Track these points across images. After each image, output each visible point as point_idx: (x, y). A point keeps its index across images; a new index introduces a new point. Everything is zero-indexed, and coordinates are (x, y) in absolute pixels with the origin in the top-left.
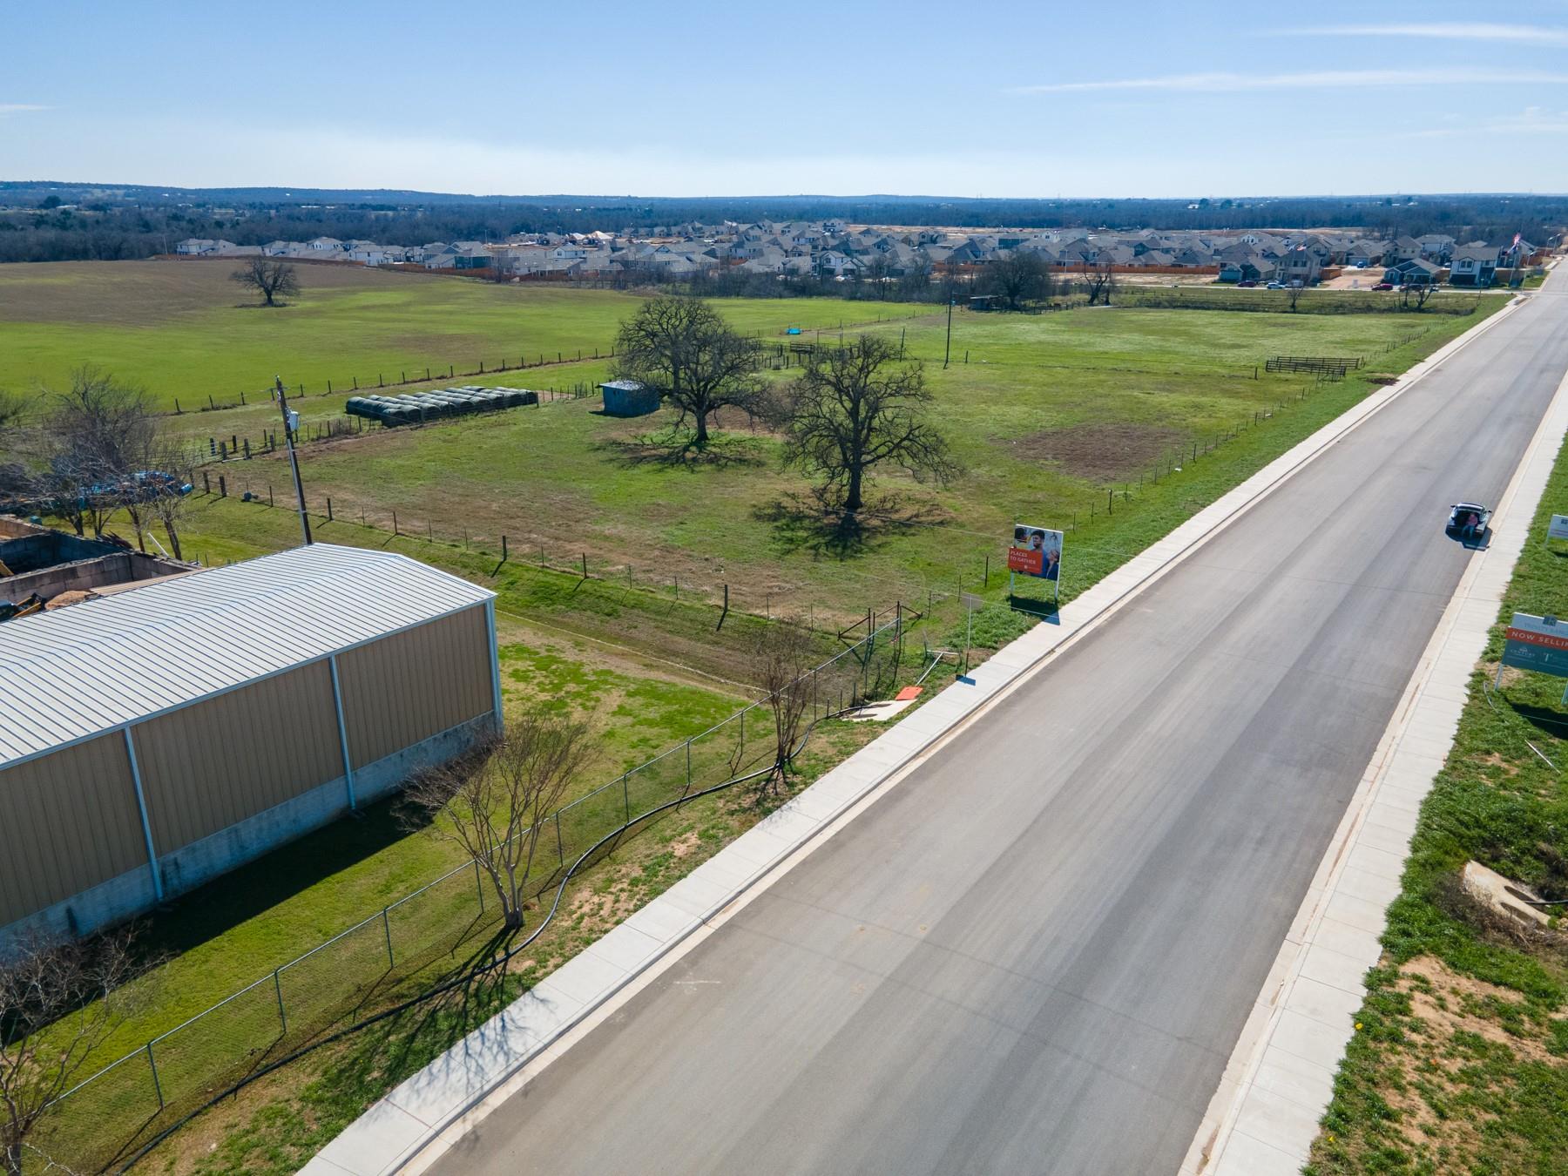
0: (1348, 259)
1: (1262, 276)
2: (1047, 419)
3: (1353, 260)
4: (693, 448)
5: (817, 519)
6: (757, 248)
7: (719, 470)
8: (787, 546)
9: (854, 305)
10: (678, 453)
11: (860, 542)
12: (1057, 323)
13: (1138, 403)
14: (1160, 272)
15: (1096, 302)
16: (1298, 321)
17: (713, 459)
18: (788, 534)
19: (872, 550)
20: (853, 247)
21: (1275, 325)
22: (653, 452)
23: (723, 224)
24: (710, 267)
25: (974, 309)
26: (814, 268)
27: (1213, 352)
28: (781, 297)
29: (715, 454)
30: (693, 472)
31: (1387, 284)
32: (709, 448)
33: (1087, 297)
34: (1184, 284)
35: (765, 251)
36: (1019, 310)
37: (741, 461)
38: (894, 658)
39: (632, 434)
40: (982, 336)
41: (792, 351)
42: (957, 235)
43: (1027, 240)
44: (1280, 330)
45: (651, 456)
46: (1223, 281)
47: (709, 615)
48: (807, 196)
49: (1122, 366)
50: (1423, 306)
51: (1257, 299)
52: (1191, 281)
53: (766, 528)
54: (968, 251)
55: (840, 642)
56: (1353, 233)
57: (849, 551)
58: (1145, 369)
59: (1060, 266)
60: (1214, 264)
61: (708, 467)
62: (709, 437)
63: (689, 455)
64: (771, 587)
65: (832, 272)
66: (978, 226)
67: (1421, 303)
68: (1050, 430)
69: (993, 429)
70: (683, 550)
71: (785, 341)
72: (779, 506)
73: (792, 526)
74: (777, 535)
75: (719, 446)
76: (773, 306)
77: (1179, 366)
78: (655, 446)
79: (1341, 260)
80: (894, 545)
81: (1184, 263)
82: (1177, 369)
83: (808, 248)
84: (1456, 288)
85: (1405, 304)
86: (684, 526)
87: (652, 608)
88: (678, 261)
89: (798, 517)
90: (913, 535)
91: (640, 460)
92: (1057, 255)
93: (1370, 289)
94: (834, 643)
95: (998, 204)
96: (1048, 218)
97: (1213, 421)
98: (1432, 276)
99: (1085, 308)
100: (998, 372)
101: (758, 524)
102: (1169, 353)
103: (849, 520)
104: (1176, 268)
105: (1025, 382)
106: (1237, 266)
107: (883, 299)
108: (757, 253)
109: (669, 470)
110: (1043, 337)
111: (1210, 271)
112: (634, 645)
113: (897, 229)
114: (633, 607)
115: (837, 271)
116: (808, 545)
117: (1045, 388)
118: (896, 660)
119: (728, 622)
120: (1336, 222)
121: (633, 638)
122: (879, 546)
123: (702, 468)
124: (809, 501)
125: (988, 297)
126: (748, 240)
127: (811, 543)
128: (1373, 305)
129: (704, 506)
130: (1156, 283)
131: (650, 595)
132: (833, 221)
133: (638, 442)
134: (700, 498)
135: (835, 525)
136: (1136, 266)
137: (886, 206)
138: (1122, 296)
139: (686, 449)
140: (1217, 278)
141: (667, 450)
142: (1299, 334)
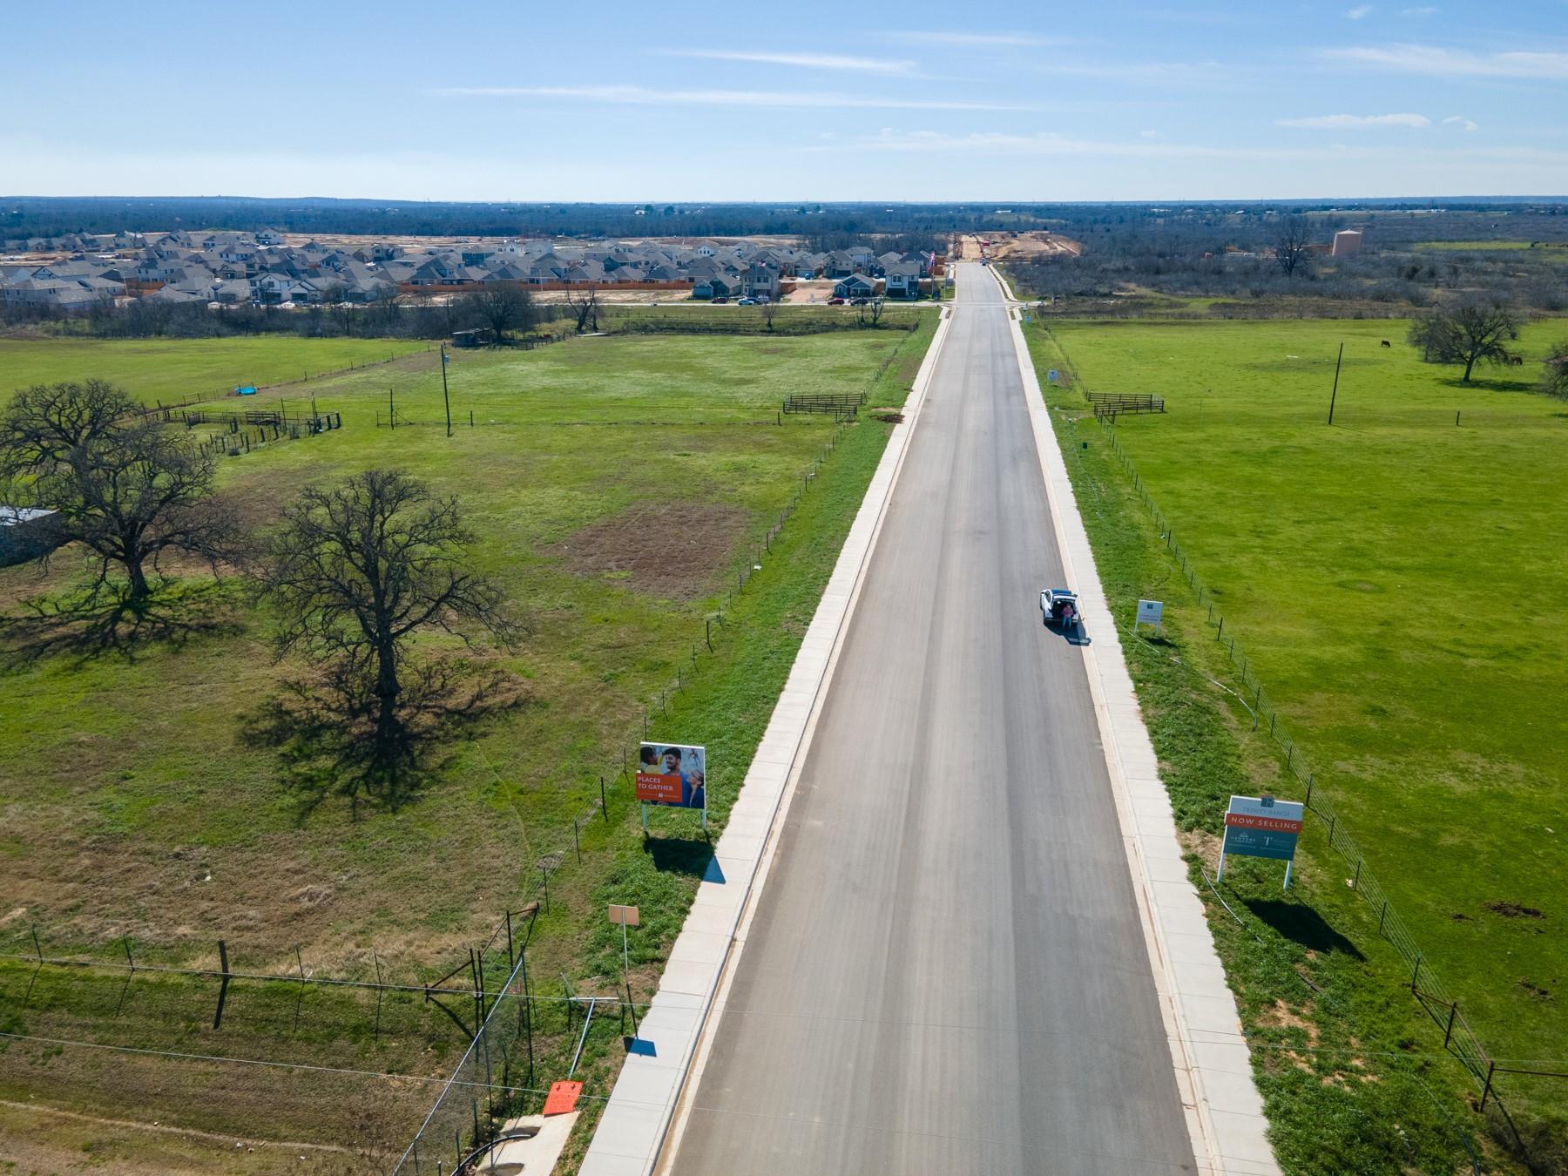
0: (796, 271)
1: (731, 292)
2: (592, 504)
3: (800, 273)
4: (128, 614)
5: (343, 729)
6: (176, 268)
7: (176, 653)
8: (305, 796)
9: (315, 343)
10: (103, 626)
11: (413, 765)
12: (556, 360)
13: (679, 469)
14: (634, 288)
15: (584, 328)
16: (786, 346)
17: (163, 633)
18: (302, 768)
19: (435, 780)
20: (297, 265)
21: (767, 352)
22: (62, 630)
23: (123, 236)
24: (116, 293)
25: (460, 346)
26: (254, 293)
27: (727, 391)
28: (219, 336)
29: (164, 620)
30: (132, 661)
31: (838, 297)
32: (154, 610)
33: (574, 323)
34: (661, 302)
35: (187, 271)
36: (509, 344)
37: (208, 629)
38: (522, 1021)
39: (23, 597)
40: (479, 384)
41: (249, 422)
42: (415, 247)
43: (492, 254)
44: (774, 359)
45: (57, 640)
46: (696, 297)
47: (197, 997)
48: (227, 198)
49: (643, 417)
50: (878, 322)
51: (735, 318)
52: (666, 298)
53: (265, 764)
54: (432, 269)
55: (431, 1005)
56: (789, 241)
57: (401, 789)
58: (668, 420)
59: (534, 284)
60: (682, 278)
61: (155, 649)
62: (151, 587)
63: (122, 629)
64: (295, 900)
65: (277, 298)
66: (433, 235)
67: (875, 319)
68: (599, 522)
69: (534, 528)
70: (133, 839)
71: (237, 407)
72: (279, 712)
73: (306, 751)
74: (286, 774)
75: (168, 604)
76: (212, 349)
77: (699, 412)
78: (66, 617)
79: (791, 272)
80: (463, 761)
81: (654, 279)
82: (699, 418)
83: (241, 267)
84: (893, 301)
85: (863, 320)
86: (129, 783)
87: (88, 1000)
88: (68, 289)
89: (314, 730)
90: (484, 735)
91: (36, 652)
92: (528, 272)
93: (826, 304)
94: (420, 1007)
95: (449, 209)
96: (505, 226)
97: (764, 488)
98: (872, 289)
99: (575, 339)
100: (514, 436)
101: (252, 756)
102: (684, 395)
103: (387, 721)
104: (647, 284)
105: (547, 449)
106: (707, 283)
107: (349, 333)
108: (175, 276)
109: (91, 664)
110: (547, 381)
111: (681, 286)
112: (61, 1096)
113: (344, 239)
114: (50, 1007)
115: (284, 297)
116: (338, 785)
117: (573, 456)
118: (526, 1025)
119: (235, 1003)
120: (769, 230)
121: (58, 1079)
122: (442, 767)
123: (148, 652)
124: (322, 692)
125: (472, 331)
126: (161, 257)
127: (344, 779)
128: (838, 322)
129: (159, 733)
130: (634, 301)
131: (80, 972)
132: (266, 232)
133: (33, 613)
134: (151, 717)
135: (370, 735)
136: (610, 282)
137: (325, 210)
138: (609, 320)
139: (116, 617)
140: (690, 293)
141: (83, 624)
142: (792, 363)
